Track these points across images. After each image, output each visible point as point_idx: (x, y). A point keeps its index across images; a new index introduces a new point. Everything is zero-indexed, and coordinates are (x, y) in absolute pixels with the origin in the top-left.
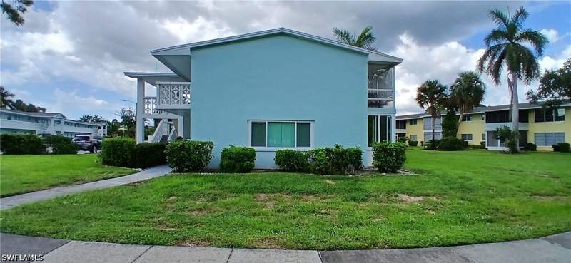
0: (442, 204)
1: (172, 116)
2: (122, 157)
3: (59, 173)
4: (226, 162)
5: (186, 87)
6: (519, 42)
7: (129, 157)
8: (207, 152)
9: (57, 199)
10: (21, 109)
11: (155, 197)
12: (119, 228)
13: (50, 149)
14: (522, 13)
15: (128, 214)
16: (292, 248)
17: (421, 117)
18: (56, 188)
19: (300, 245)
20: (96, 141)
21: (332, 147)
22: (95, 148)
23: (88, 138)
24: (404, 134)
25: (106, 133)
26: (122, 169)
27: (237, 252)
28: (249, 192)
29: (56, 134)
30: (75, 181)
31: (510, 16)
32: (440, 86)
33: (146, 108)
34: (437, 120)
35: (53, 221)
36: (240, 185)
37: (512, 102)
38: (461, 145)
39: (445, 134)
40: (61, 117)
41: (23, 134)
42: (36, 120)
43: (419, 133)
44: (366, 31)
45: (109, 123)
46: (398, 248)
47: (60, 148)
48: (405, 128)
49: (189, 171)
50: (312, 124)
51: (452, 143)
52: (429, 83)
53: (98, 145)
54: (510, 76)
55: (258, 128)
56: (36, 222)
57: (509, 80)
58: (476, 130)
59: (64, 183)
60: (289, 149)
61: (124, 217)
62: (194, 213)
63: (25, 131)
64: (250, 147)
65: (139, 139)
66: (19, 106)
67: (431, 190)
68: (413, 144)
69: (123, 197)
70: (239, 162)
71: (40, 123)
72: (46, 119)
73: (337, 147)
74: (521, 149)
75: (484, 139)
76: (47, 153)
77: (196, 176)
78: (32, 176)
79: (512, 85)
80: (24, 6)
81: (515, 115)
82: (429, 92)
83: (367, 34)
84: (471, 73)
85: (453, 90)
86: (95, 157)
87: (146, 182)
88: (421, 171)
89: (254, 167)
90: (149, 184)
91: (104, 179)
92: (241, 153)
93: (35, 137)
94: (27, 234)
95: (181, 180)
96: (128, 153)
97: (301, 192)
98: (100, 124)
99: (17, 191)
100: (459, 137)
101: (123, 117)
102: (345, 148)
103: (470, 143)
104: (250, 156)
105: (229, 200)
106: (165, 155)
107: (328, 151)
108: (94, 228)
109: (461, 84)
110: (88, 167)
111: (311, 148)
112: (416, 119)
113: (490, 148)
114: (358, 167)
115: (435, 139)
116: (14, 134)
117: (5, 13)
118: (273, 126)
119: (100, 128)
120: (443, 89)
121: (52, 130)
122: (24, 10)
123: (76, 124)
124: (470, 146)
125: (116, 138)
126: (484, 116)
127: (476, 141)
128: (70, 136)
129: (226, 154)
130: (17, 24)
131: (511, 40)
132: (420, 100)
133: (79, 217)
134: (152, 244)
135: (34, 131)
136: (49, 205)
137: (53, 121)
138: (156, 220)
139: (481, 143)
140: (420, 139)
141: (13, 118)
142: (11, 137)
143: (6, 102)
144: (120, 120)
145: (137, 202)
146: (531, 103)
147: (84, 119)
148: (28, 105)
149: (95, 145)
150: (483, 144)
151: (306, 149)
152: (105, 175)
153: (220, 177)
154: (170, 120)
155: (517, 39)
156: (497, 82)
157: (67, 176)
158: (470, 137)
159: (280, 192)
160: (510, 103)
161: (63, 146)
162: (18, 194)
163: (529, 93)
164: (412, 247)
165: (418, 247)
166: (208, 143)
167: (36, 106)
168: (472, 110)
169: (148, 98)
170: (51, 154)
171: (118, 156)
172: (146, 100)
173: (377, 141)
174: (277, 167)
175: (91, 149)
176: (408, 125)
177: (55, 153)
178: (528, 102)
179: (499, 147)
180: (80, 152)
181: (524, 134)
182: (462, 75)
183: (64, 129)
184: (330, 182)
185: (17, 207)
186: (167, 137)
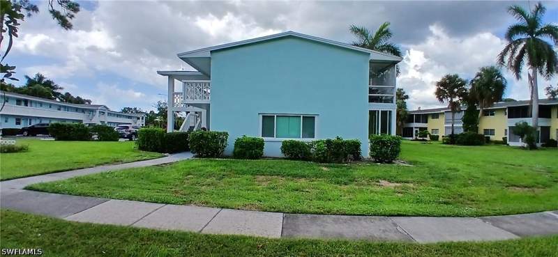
0: (413, 189)
1: (198, 110)
2: (154, 144)
3: (104, 155)
4: (238, 150)
5: (207, 85)
6: (539, 37)
7: (160, 143)
8: (223, 141)
9: (102, 174)
10: (70, 101)
11: (176, 175)
12: (145, 193)
13: (95, 137)
14: (540, 8)
15: (153, 185)
16: (266, 211)
17: (442, 111)
18: (101, 166)
19: (272, 210)
20: (134, 130)
21: (333, 138)
22: (134, 136)
23: (128, 127)
24: (426, 128)
25: (144, 123)
26: (153, 154)
27: (225, 211)
28: (252, 174)
29: (100, 124)
30: (116, 162)
31: (529, 12)
32: (460, 80)
33: (175, 101)
34: (456, 115)
35: (99, 187)
36: (245, 168)
37: (532, 97)
38: (482, 140)
39: (466, 128)
40: (105, 109)
41: (71, 123)
42: (83, 111)
43: (440, 127)
44: (384, 26)
45: (147, 114)
46: (347, 215)
47: (103, 136)
48: (426, 122)
49: (208, 156)
50: (316, 116)
51: (472, 137)
52: (449, 77)
53: (135, 134)
54: (531, 71)
55: (268, 121)
56: (87, 188)
57: (529, 75)
58: (498, 125)
59: (107, 163)
60: (294, 139)
61: (150, 187)
62: (203, 187)
63: (74, 121)
64: (261, 137)
65: (170, 129)
66: (68, 98)
67: (412, 178)
68: (435, 138)
69: (152, 174)
70: (249, 150)
71: (87, 114)
72: (92, 111)
73: (338, 138)
74: (542, 145)
75: (506, 134)
76: (93, 140)
77: (211, 161)
78: (82, 157)
79: (533, 80)
80: (72, 13)
81: (535, 111)
82: (448, 86)
83: (384, 30)
84: (492, 68)
85: (473, 85)
86: (133, 144)
87: (171, 164)
88: (415, 163)
89: (262, 154)
90: (173, 165)
91: (138, 161)
92: (251, 143)
93: (83, 126)
94: (80, 195)
95: (199, 163)
96: (159, 141)
97: (295, 176)
98: (139, 115)
99: (71, 168)
100: (481, 132)
101: (159, 109)
102: (345, 140)
103: (492, 138)
104: (260, 145)
105: (233, 179)
106: (188, 142)
107: (329, 142)
108: (128, 192)
109: (481, 78)
110: (127, 151)
111: (314, 140)
112: (438, 114)
113: (512, 144)
114: (357, 157)
115: (455, 133)
116: (64, 123)
117: (56, 19)
118: (281, 119)
119: (138, 118)
120: (463, 83)
121: (97, 120)
122: (72, 17)
123: (118, 115)
124: (492, 142)
125: (151, 127)
126: (507, 111)
127: (498, 136)
128: (112, 126)
129: (239, 143)
130: (67, 29)
131: (532, 35)
132: (440, 95)
133: (118, 186)
134: (167, 203)
135: (81, 121)
136: (95, 178)
137: (98, 112)
138: (173, 190)
139: (503, 138)
140: (442, 134)
141: (62, 109)
142: (63, 125)
143: (57, 95)
144: (157, 112)
145: (161, 178)
146: (550, 99)
147: (125, 111)
148: (75, 97)
149: (134, 133)
150: (505, 139)
151: (310, 140)
152: (139, 158)
153: (231, 162)
154: (196, 113)
155: (537, 34)
156: (518, 77)
157: (109, 158)
158: (492, 132)
159: (277, 175)
160: (529, 99)
161: (107, 134)
162: (71, 170)
163: (548, 89)
164: (358, 215)
165: (364, 215)
166: (224, 133)
167: (83, 98)
168: (493, 105)
169: (177, 94)
170: (97, 140)
171: (151, 142)
172: (175, 96)
173: (378, 134)
174: (283, 156)
175: (130, 137)
176: (430, 120)
177: (100, 140)
178: (546, 97)
179: (520, 143)
180: (120, 140)
181: (546, 130)
182: (483, 70)
183: (108, 119)
184: (325, 169)
185: (71, 179)
186: (194, 127)
